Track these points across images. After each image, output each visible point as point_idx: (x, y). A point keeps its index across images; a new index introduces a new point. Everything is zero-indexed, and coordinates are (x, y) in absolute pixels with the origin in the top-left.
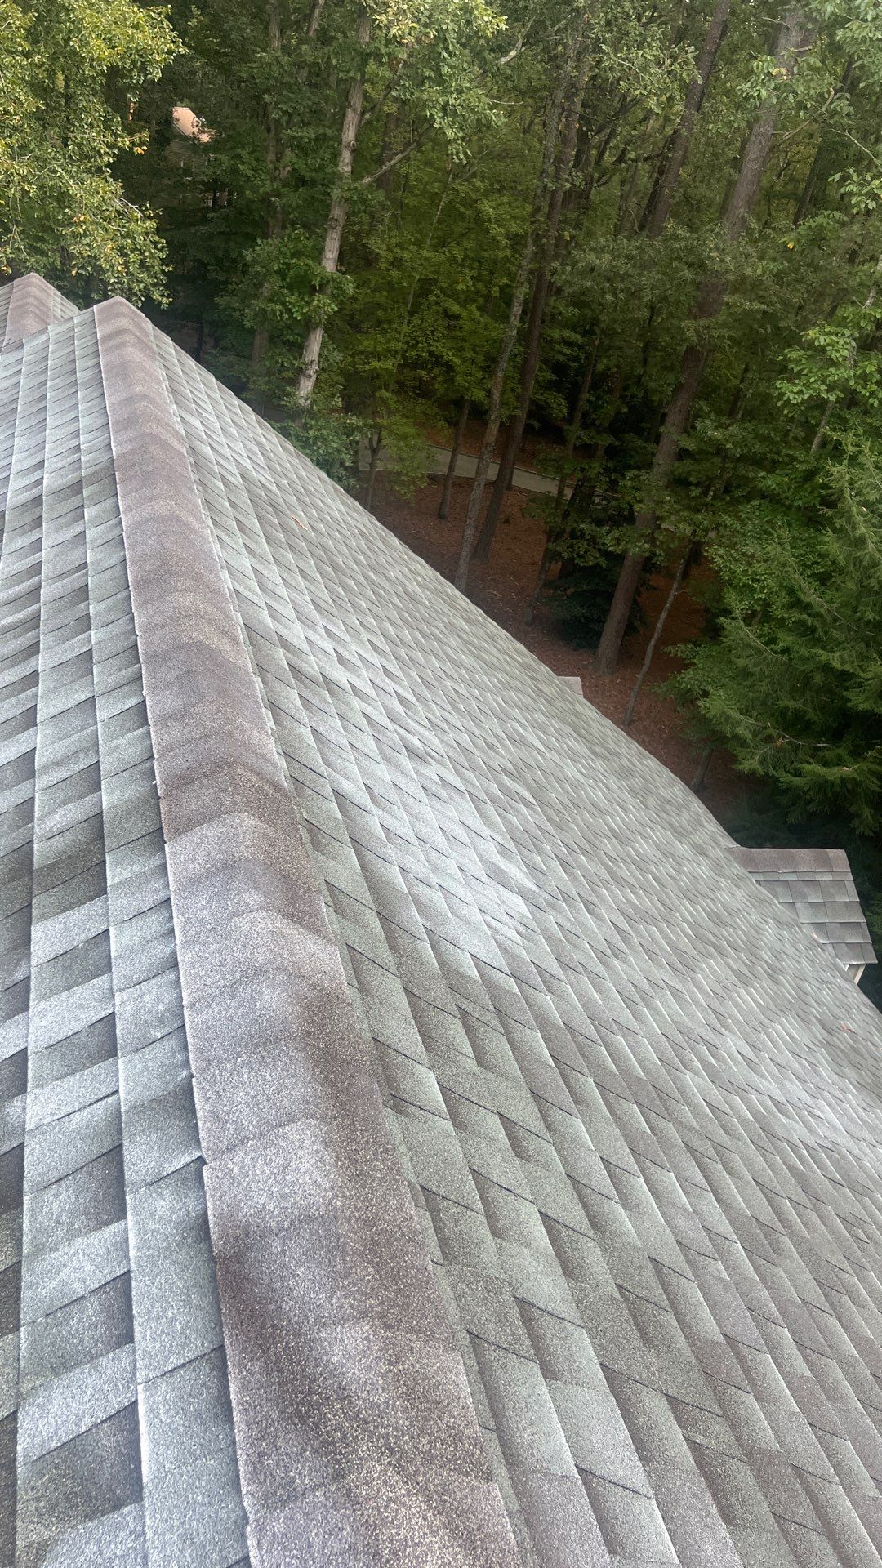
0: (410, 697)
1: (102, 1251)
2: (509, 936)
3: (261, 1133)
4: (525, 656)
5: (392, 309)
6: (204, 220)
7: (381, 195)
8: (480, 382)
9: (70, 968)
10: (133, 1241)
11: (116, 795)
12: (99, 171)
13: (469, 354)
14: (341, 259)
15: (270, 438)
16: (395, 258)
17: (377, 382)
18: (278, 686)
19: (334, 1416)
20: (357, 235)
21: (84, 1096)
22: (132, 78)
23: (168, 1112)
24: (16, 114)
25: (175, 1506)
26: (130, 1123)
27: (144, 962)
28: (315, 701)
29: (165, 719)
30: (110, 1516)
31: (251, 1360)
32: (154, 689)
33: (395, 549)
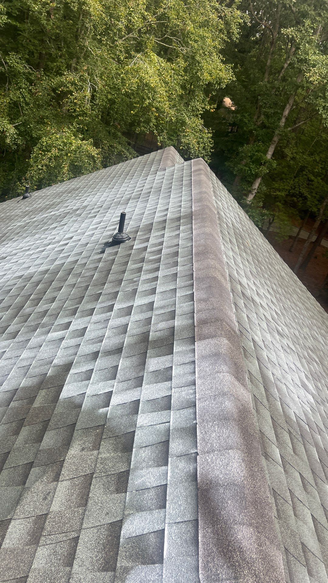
0: (279, 312)
1: (158, 475)
2: (307, 409)
3: (220, 450)
4: (320, 308)
5: (288, 175)
6: (227, 136)
7: (293, 135)
8: (316, 205)
9: (157, 376)
10: (169, 474)
11: (180, 322)
12: (197, 116)
13: (314, 195)
14: (273, 155)
15: (242, 213)
16: (293, 157)
17: (277, 199)
18: (237, 297)
19: (237, 557)
20: (281, 147)
21: (158, 420)
22: (215, 87)
23: (187, 434)
24: (175, 94)
25: (174, 569)
26: (173, 434)
27: (183, 380)
28: (248, 306)
29: (200, 300)
30: (151, 565)
31: (208, 527)
32: (197, 290)
33: (279, 259)
